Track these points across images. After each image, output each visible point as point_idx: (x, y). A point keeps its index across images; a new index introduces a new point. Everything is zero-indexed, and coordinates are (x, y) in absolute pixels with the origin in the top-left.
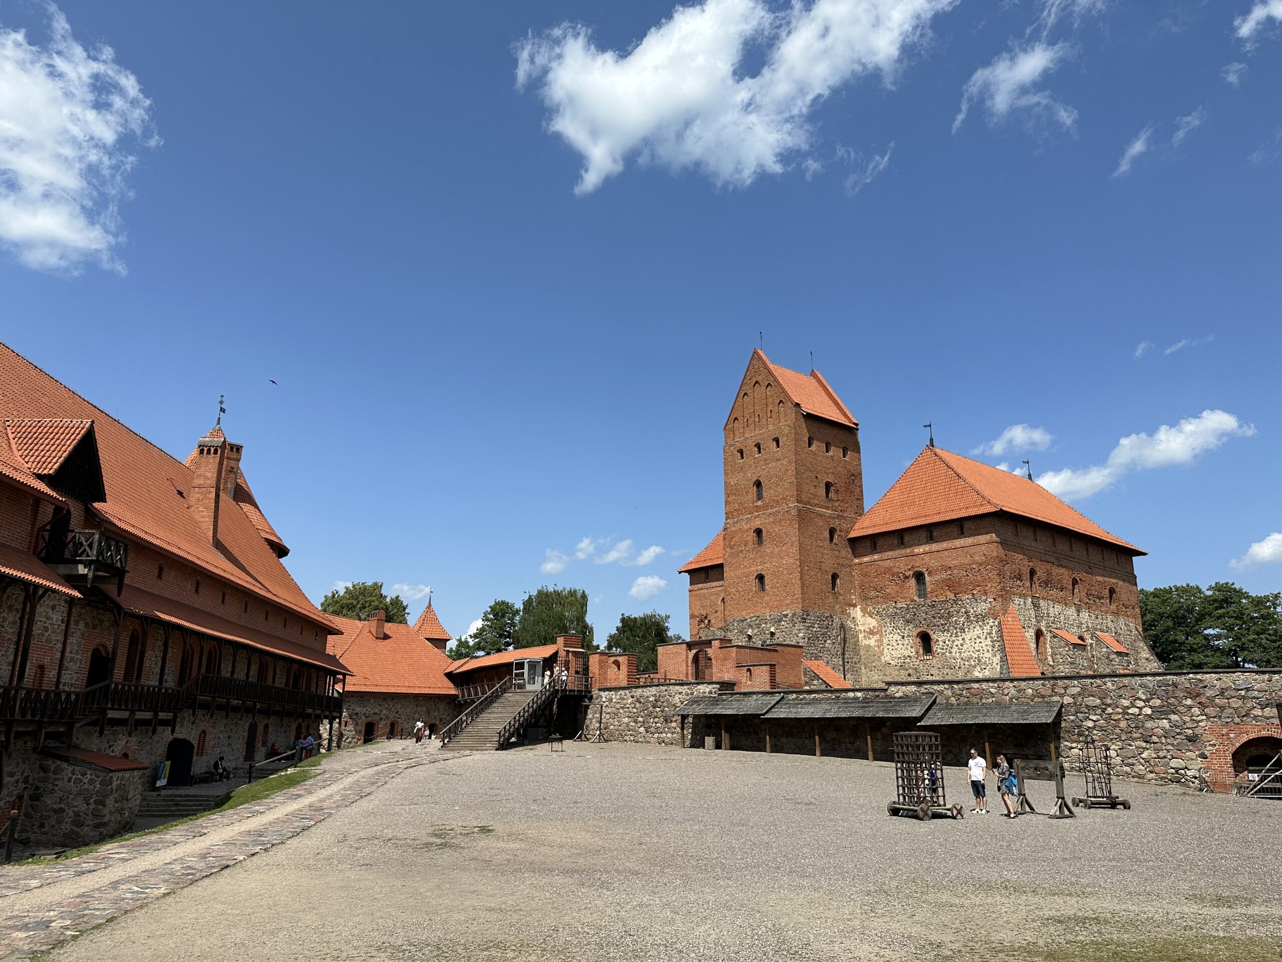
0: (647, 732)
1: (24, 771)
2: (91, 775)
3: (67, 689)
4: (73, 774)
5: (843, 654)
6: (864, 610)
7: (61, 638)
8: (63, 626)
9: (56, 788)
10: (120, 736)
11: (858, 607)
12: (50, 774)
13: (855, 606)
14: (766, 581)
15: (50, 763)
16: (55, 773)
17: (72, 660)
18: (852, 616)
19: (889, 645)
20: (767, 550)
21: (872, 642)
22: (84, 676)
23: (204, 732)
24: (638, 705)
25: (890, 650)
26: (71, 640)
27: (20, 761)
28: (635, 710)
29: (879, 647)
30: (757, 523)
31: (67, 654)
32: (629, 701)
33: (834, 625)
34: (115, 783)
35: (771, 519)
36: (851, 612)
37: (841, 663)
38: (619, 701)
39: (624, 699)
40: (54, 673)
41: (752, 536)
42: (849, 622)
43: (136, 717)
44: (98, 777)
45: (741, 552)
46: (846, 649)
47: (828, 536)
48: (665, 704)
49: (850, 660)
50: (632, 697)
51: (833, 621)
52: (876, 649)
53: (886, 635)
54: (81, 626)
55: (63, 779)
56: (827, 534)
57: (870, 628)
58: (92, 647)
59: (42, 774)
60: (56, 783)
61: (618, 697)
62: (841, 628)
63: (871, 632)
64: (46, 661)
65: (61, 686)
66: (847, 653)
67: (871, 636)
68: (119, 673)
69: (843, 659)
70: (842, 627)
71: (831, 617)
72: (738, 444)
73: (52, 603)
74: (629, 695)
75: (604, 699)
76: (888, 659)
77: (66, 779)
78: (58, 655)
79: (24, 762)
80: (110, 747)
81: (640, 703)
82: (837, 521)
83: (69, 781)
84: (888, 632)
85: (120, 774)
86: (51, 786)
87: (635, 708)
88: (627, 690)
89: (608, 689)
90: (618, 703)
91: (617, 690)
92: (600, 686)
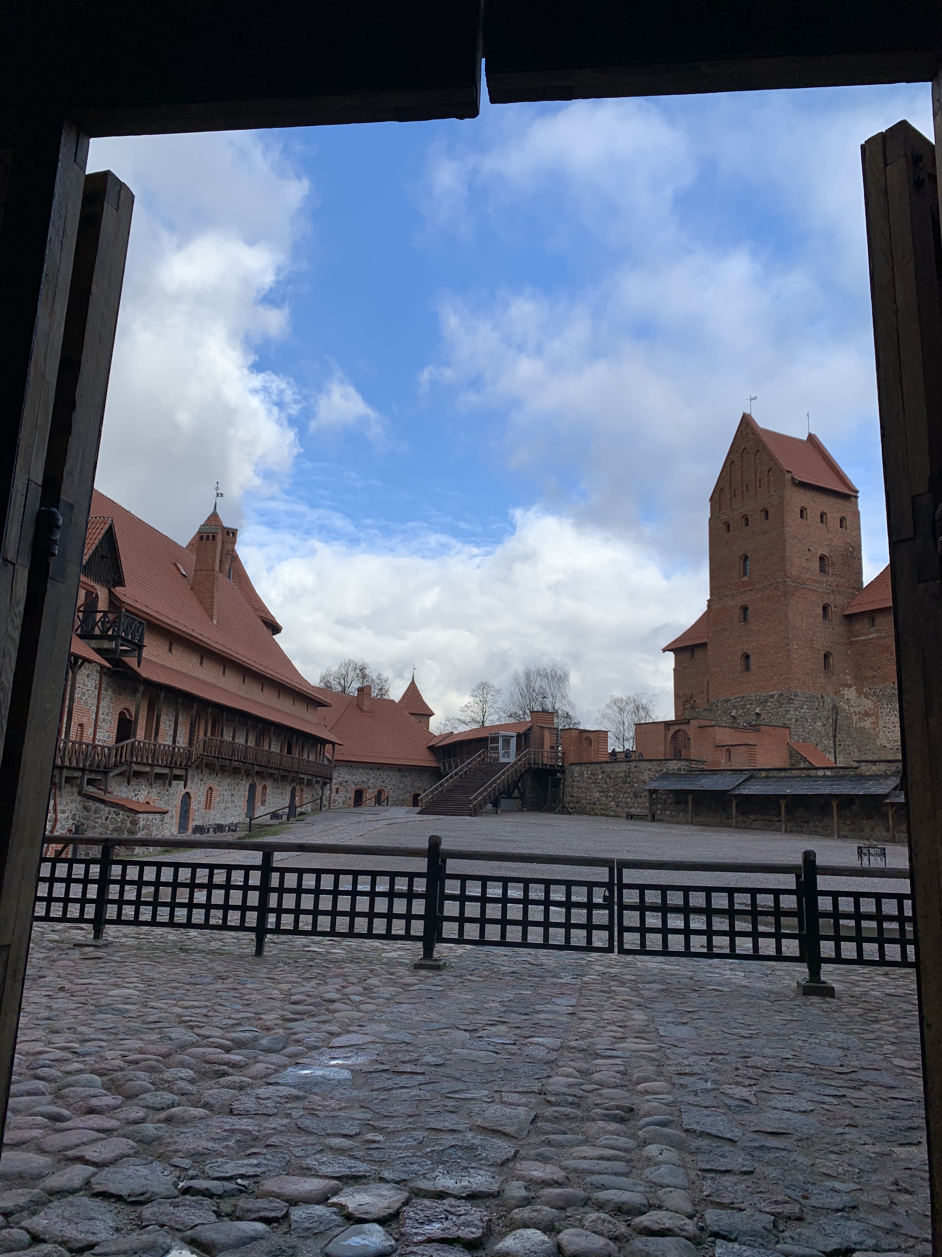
0: (617, 806)
1: (72, 810)
2: (123, 815)
3: (100, 743)
4: (109, 814)
5: (835, 736)
6: (859, 692)
7: (95, 701)
8: (96, 692)
9: (96, 825)
10: (143, 787)
11: (854, 688)
12: (92, 814)
13: (850, 686)
14: (752, 660)
15: (91, 804)
16: (95, 812)
17: (104, 720)
18: (846, 698)
19: (884, 727)
20: (754, 628)
21: (867, 724)
22: (114, 735)
23: (211, 789)
24: (608, 779)
25: (886, 732)
26: (102, 703)
27: (69, 801)
28: (606, 785)
29: (874, 729)
30: (744, 599)
31: (100, 716)
32: (600, 777)
33: (826, 706)
34: (142, 823)
35: (759, 596)
36: (846, 693)
37: (832, 745)
39: (595, 775)
40: (92, 730)
41: (737, 614)
42: (842, 703)
43: (156, 771)
44: (128, 817)
45: (726, 630)
46: (838, 731)
47: (821, 612)
48: (635, 780)
49: (842, 743)
50: (603, 772)
51: (824, 702)
52: (872, 731)
53: (882, 717)
54: (110, 692)
55: (101, 818)
56: (820, 611)
57: (865, 710)
58: (119, 711)
59: (85, 813)
60: (97, 820)
61: (590, 772)
62: (832, 709)
63: (867, 714)
64: (85, 721)
65: (97, 742)
66: (839, 736)
67: (866, 718)
68: (140, 734)
69: (834, 741)
70: (835, 708)
71: (822, 697)
72: (724, 517)
73: (87, 673)
74: (599, 771)
75: (576, 774)
76: (884, 742)
77: (104, 818)
78: (94, 717)
79: (72, 803)
80: (136, 795)
82: (831, 596)
83: (107, 819)
84: (884, 714)
85: (145, 815)
86: (93, 824)
87: (606, 783)
88: (598, 766)
89: (579, 764)
90: (590, 778)
91: (588, 765)
92: (572, 761)
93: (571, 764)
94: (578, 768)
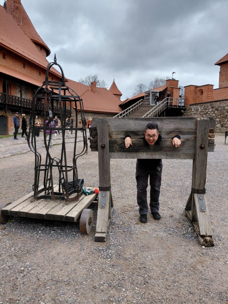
0: (222, 126)
24: (216, 112)
28: (214, 115)
32: (210, 110)
38: (203, 110)
39: (206, 109)
50: (212, 108)
61: (202, 108)
74: (210, 107)
75: (193, 110)
81: (218, 110)
87: (214, 113)
88: (209, 104)
89: (196, 104)
90: (202, 112)
91: (202, 104)
92: (191, 103)
93: (191, 105)
94: (195, 107)
